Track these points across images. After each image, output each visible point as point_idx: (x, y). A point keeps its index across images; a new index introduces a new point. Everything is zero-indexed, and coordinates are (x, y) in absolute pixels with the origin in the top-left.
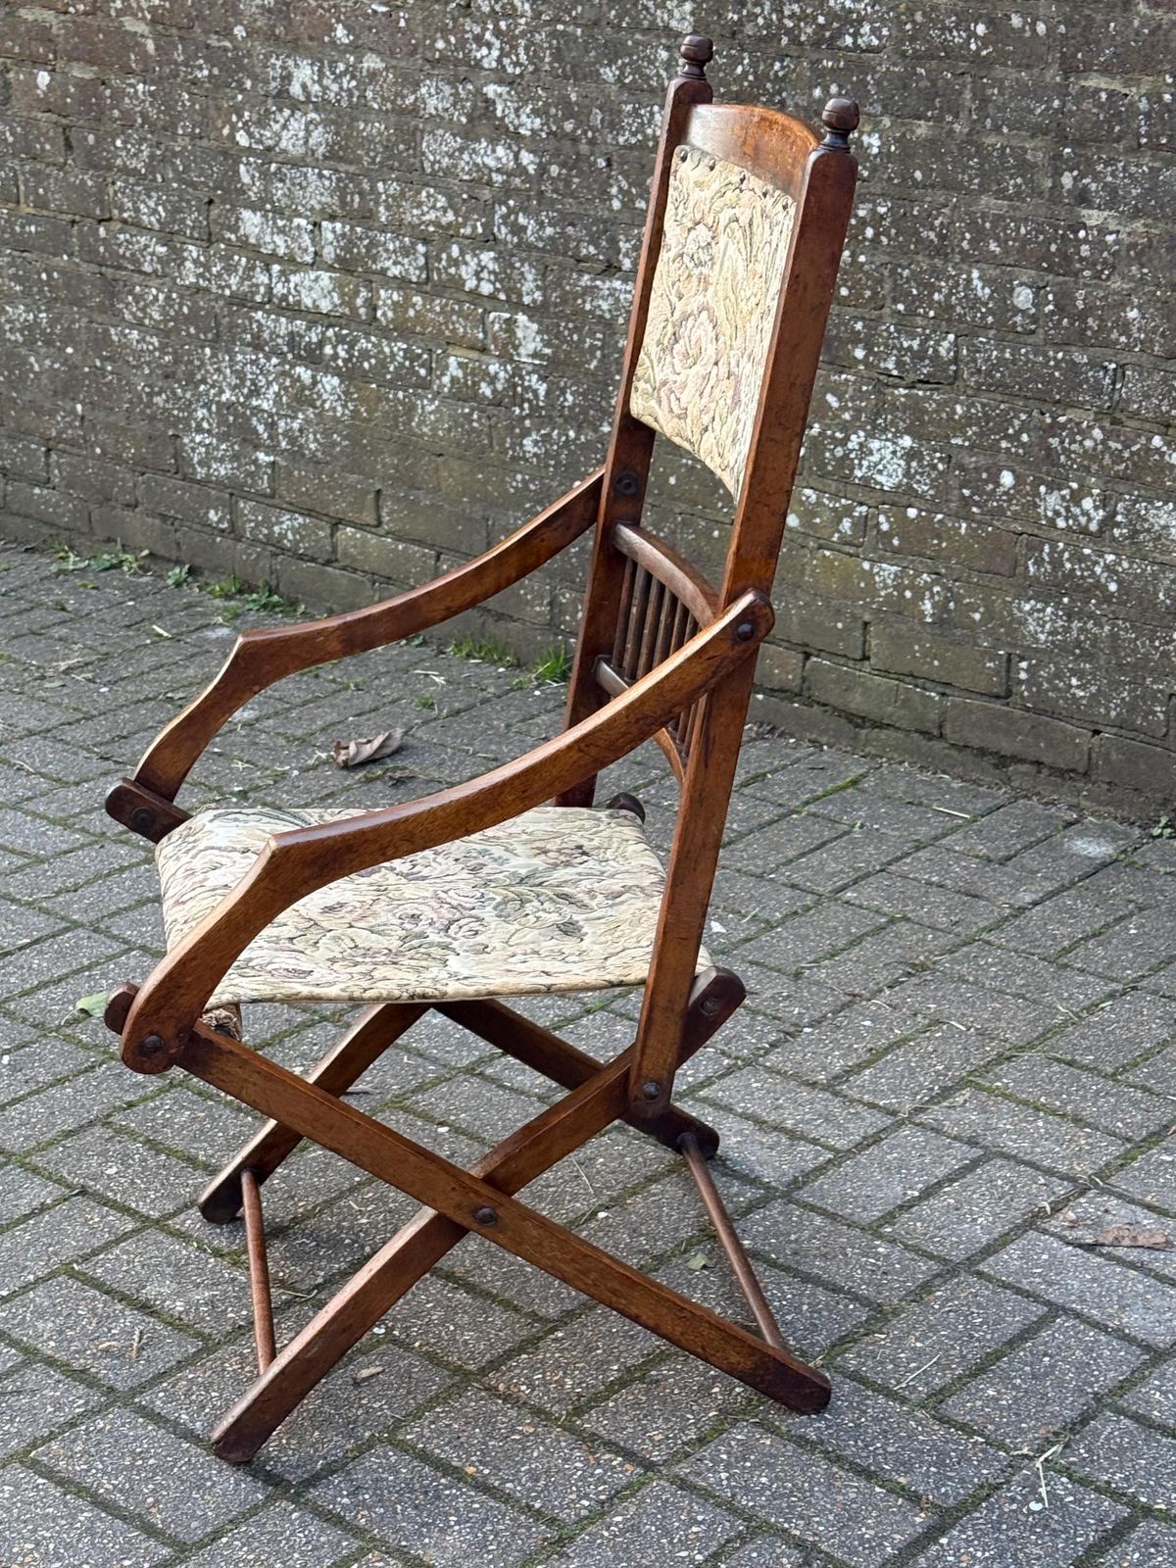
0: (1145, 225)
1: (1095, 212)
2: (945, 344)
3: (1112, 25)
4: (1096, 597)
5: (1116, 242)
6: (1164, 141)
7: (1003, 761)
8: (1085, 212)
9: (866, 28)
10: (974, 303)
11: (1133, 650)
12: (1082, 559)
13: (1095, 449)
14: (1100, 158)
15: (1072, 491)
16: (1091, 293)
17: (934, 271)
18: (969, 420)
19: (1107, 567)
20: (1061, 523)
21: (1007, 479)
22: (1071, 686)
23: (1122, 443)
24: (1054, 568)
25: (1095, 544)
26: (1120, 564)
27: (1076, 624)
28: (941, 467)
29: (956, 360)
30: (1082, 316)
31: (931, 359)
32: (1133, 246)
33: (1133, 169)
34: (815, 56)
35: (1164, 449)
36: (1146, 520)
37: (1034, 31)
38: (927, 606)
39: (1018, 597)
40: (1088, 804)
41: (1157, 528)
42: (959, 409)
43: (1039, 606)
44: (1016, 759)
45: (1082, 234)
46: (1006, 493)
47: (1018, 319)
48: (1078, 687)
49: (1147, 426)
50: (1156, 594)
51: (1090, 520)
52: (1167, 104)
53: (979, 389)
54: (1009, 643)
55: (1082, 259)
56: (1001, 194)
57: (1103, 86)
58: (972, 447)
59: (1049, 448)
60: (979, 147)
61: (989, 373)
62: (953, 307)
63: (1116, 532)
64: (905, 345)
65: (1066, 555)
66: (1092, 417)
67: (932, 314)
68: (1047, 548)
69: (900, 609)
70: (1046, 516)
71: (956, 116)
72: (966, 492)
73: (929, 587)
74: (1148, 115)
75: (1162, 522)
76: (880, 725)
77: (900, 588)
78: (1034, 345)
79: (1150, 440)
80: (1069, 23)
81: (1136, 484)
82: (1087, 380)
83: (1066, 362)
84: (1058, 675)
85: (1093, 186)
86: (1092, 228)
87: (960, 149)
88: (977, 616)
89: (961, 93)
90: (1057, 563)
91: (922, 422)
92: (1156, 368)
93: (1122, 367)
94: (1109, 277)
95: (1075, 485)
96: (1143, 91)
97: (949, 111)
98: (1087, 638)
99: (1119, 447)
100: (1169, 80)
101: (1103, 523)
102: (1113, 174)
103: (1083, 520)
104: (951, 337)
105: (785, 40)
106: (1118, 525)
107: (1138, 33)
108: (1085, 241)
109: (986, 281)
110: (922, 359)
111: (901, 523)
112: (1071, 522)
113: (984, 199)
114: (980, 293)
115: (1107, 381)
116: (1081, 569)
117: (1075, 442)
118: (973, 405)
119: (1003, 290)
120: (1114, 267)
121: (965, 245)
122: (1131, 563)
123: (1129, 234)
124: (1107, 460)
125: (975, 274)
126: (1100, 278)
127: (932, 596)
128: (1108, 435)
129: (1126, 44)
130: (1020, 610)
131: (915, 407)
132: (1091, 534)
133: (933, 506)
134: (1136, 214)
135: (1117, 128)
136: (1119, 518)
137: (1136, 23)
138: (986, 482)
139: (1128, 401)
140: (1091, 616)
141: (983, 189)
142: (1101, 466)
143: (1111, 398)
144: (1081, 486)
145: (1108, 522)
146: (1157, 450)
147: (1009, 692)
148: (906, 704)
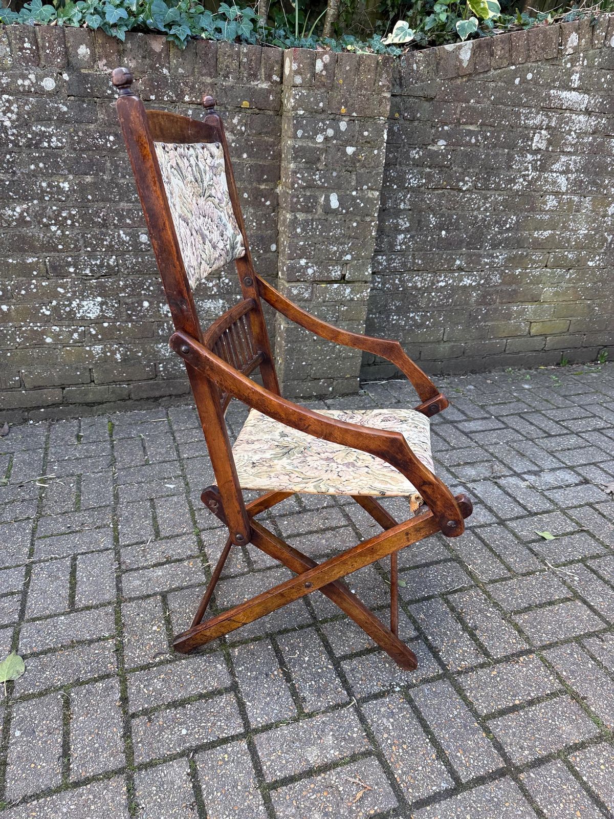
2: (112, 260)
7: (156, 399)
9: (54, 139)
10: (123, 243)
17: (102, 233)
18: (126, 286)
20: (169, 315)
21: (146, 304)
22: (181, 367)
24: (169, 330)
28: (116, 305)
29: (117, 265)
31: (106, 266)
34: (29, 152)
36: (201, 307)
38: (118, 356)
39: (156, 343)
40: (190, 402)
41: (206, 308)
42: (121, 283)
43: (164, 344)
44: (161, 397)
46: (146, 309)
47: (143, 246)
53: (129, 274)
54: (154, 360)
56: (129, 201)
58: (129, 296)
60: (117, 185)
61: (132, 268)
62: (113, 246)
64: (93, 263)
65: (173, 325)
67: (104, 250)
68: (165, 324)
69: (105, 360)
70: (163, 314)
71: (104, 173)
72: (129, 312)
73: (117, 349)
75: (208, 306)
76: (102, 403)
77: (104, 353)
78: (150, 255)
84: (175, 365)
87: (108, 185)
88: (140, 354)
89: (105, 164)
90: (170, 328)
91: (105, 291)
97: (101, 171)
104: (114, 257)
105: (11, 145)
109: (126, 234)
110: (102, 267)
111: (102, 330)
113: (122, 204)
114: (125, 239)
118: (127, 280)
119: (135, 237)
121: (116, 222)
125: (121, 232)
127: (120, 352)
130: (157, 347)
131: (101, 286)
133: (115, 320)
138: (137, 307)
141: (121, 200)
146: (204, 283)
147: (156, 376)
148: (113, 392)
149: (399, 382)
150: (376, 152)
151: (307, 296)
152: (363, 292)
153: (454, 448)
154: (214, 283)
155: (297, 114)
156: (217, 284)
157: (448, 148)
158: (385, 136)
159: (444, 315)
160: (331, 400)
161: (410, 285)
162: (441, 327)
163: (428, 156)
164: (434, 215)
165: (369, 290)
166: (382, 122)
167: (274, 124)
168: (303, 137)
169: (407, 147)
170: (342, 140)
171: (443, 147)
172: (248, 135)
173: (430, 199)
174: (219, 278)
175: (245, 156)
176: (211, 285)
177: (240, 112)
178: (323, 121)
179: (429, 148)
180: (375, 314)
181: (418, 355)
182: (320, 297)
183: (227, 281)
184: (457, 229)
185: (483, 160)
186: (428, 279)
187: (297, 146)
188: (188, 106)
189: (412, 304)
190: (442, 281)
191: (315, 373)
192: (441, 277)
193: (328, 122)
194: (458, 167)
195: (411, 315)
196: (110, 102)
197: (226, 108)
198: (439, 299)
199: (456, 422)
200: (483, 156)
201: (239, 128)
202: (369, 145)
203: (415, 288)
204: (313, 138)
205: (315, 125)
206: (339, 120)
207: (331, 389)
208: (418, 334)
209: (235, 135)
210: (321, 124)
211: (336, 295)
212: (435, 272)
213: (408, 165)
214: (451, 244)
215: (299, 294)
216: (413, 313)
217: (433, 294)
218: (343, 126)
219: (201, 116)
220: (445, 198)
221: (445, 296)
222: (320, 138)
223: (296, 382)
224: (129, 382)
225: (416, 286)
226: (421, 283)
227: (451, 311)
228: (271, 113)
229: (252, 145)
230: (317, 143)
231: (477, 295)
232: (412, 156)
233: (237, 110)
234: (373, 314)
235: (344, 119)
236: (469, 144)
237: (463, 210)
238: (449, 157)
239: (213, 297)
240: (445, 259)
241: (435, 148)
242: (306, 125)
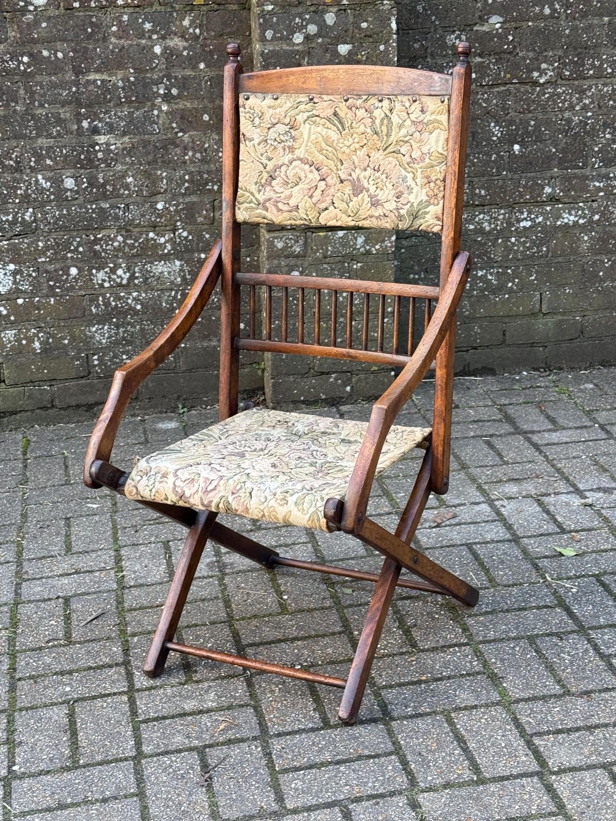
0: (129, 138)
1: (102, 137)
2: (28, 214)
3: (98, 49)
4: (130, 314)
5: (116, 148)
6: (134, 99)
7: (90, 407)
8: (97, 137)
10: (43, 190)
11: (153, 333)
12: (120, 298)
13: (119, 246)
14: (101, 111)
15: (111, 268)
16: (106, 174)
17: (15, 180)
18: (47, 248)
19: (134, 299)
20: (107, 285)
21: (74, 271)
22: (123, 360)
23: (134, 240)
24: (106, 307)
25: (126, 290)
26: (141, 296)
27: (121, 330)
28: (34, 274)
29: (35, 221)
30: (104, 185)
31: (21, 223)
32: (125, 149)
33: (119, 114)
35: (156, 237)
36: (151, 272)
37: (56, 57)
38: (37, 345)
39: (88, 326)
40: (140, 411)
41: (157, 274)
42: (40, 244)
43: (100, 327)
44: (97, 404)
45: (97, 148)
46: (74, 278)
47: (69, 194)
48: (127, 359)
49: (145, 229)
50: (161, 304)
51: (122, 279)
52: (132, 82)
53: (51, 232)
54: (86, 350)
55: (99, 160)
56: (49, 136)
57: (97, 78)
58: (50, 261)
59: (95, 252)
60: (33, 117)
61: (55, 223)
62: (30, 195)
63: (136, 281)
64: (4, 219)
65: (112, 299)
66: (115, 231)
67: (17, 201)
68: (101, 299)
69: (19, 350)
70: (98, 284)
71: (17, 103)
72: (51, 283)
73: (36, 335)
74: (123, 88)
75: (160, 271)
76: (14, 413)
77: (19, 340)
78: (78, 205)
79: (147, 235)
80: (74, 51)
81: (144, 257)
82: (111, 215)
83: (98, 209)
84: (115, 356)
85: (100, 125)
86: (102, 144)
87: (22, 118)
88: (66, 342)
89: (17, 91)
90: (107, 304)
91: (20, 255)
92: (145, 201)
93: (127, 205)
94: (115, 165)
95: (112, 265)
96: (119, 78)
97: (12, 101)
98: (128, 335)
99: (132, 242)
100: (132, 71)
101: (129, 279)
102: (109, 118)
103: (118, 280)
104: (31, 210)
106: (137, 278)
107: (113, 52)
108: (100, 151)
109: (47, 179)
110: (16, 224)
111: (15, 309)
112: (112, 283)
113: (40, 140)
114: (44, 185)
115: (121, 213)
116: (121, 303)
117: (109, 245)
118: (49, 240)
119: (57, 182)
120: (117, 160)
121: (32, 164)
122: (146, 294)
123: (122, 144)
124: (127, 249)
125: (40, 177)
126: (110, 167)
127: (39, 339)
128: (125, 238)
129: (107, 57)
130: (90, 332)
131: (14, 249)
132: (124, 286)
133: (33, 294)
134: (124, 134)
135: (109, 96)
136: (137, 275)
137: (111, 47)
138: (62, 275)
139: (133, 220)
140: (129, 323)
141: (38, 136)
142: (124, 253)
143: (124, 221)
144: (115, 265)
145: (132, 277)
146: (152, 239)
147: (90, 372)
148: (30, 397)
149: (470, 381)
150: (382, 48)
151: (298, 250)
152: (384, 241)
153: (507, 463)
154: (167, 237)
155: (264, 10)
156: (171, 239)
157: (507, 25)
158: (394, 26)
159: (537, 272)
160: (349, 406)
161: (472, 227)
162: (534, 290)
163: (476, 40)
164: (497, 123)
165: (394, 238)
166: (386, 7)
167: (241, 21)
168: (274, 38)
169: (440, 31)
170: (330, 37)
171: (498, 26)
172: (205, 39)
173: (485, 101)
174: (174, 230)
175: (202, 66)
176: (162, 240)
177: (192, 10)
178: (300, 15)
179: (475, 28)
180: (419, 274)
181: (501, 337)
182: (318, 250)
183: (185, 234)
184: (539, 139)
185: (568, 36)
186: (501, 217)
187: (266, 51)
188: (122, 11)
189: (479, 257)
190: (525, 219)
191: (321, 365)
192: (522, 213)
193: (308, 17)
194: (528, 50)
195: (480, 273)
196: (23, 15)
197: (172, 7)
198: (524, 247)
199: (533, 432)
200: (567, 32)
201: (191, 31)
202: (371, 40)
203: (481, 231)
204: (288, 39)
205: (290, 22)
206: (324, 12)
207: (348, 388)
208: (496, 303)
209: (187, 40)
210: (297, 20)
211: (343, 246)
212: (511, 207)
213: (445, 56)
214: (531, 163)
215: (286, 248)
216: (482, 269)
217: (513, 240)
218: (330, 18)
219: (140, 20)
220: (511, 98)
221: (533, 243)
222: (298, 38)
223: (292, 379)
224: (51, 381)
225: (482, 229)
226: (490, 224)
227: (548, 265)
228: (235, 7)
229: (211, 51)
230: (294, 44)
231: (591, 238)
232: (450, 43)
233: (188, 8)
234: (415, 274)
235: (331, 9)
236: (540, 16)
237: (545, 112)
238: (511, 38)
239: (166, 258)
240: (525, 187)
241: (485, 28)
242: (277, 23)
